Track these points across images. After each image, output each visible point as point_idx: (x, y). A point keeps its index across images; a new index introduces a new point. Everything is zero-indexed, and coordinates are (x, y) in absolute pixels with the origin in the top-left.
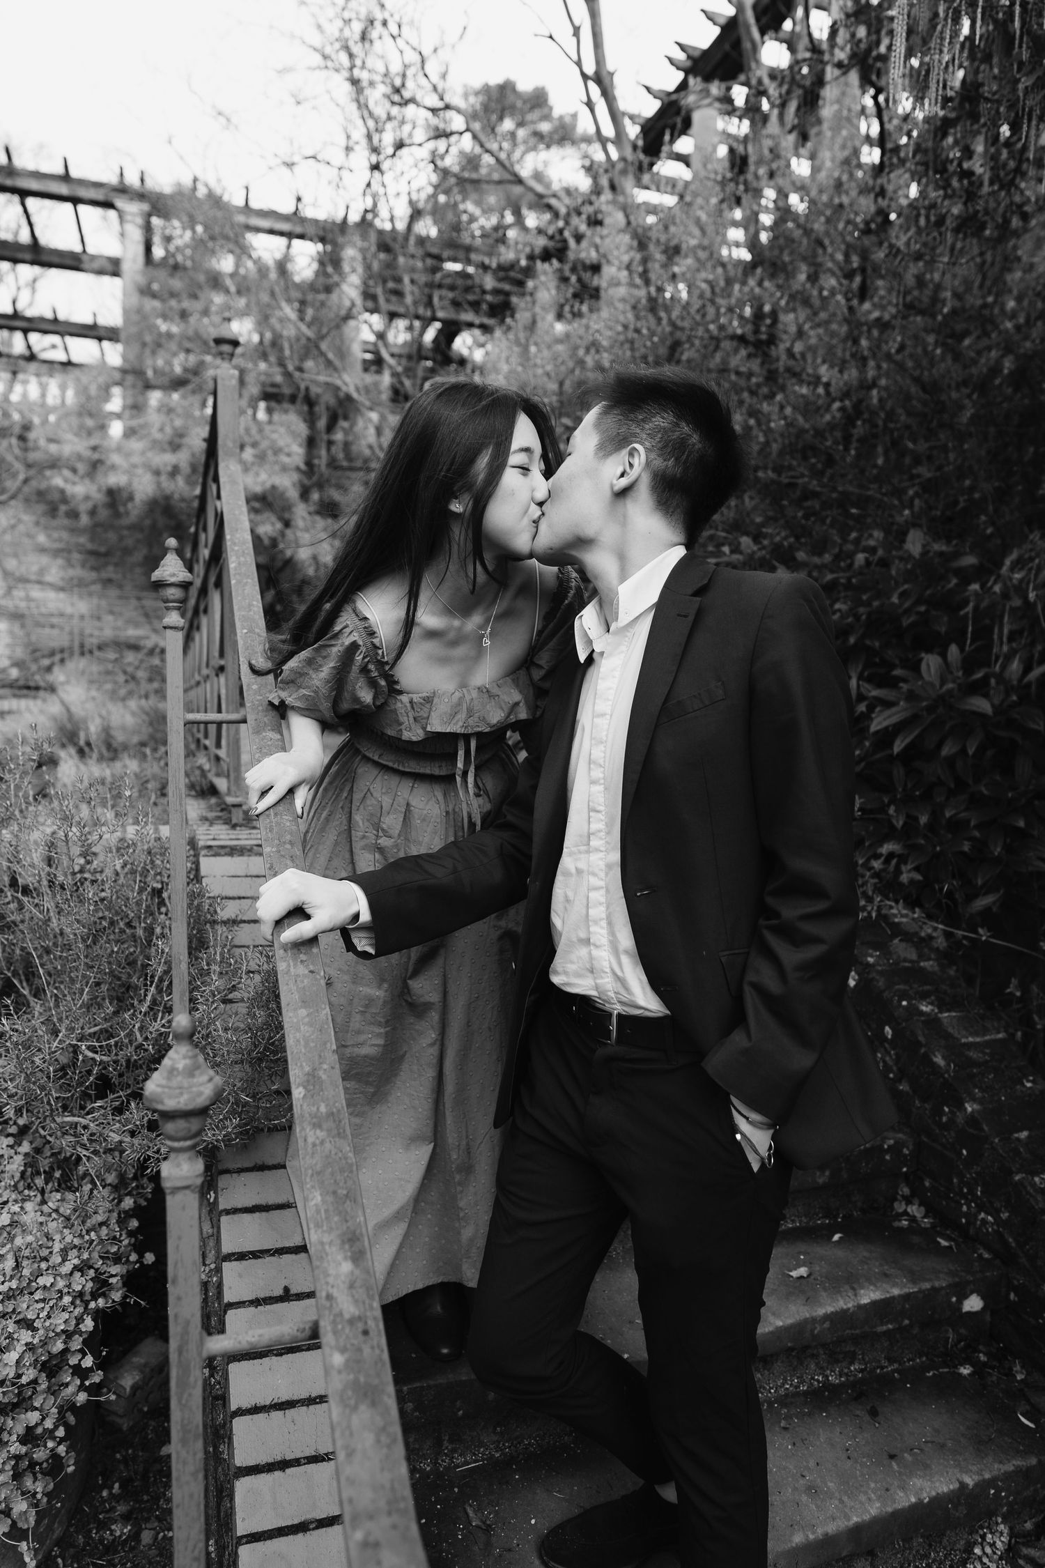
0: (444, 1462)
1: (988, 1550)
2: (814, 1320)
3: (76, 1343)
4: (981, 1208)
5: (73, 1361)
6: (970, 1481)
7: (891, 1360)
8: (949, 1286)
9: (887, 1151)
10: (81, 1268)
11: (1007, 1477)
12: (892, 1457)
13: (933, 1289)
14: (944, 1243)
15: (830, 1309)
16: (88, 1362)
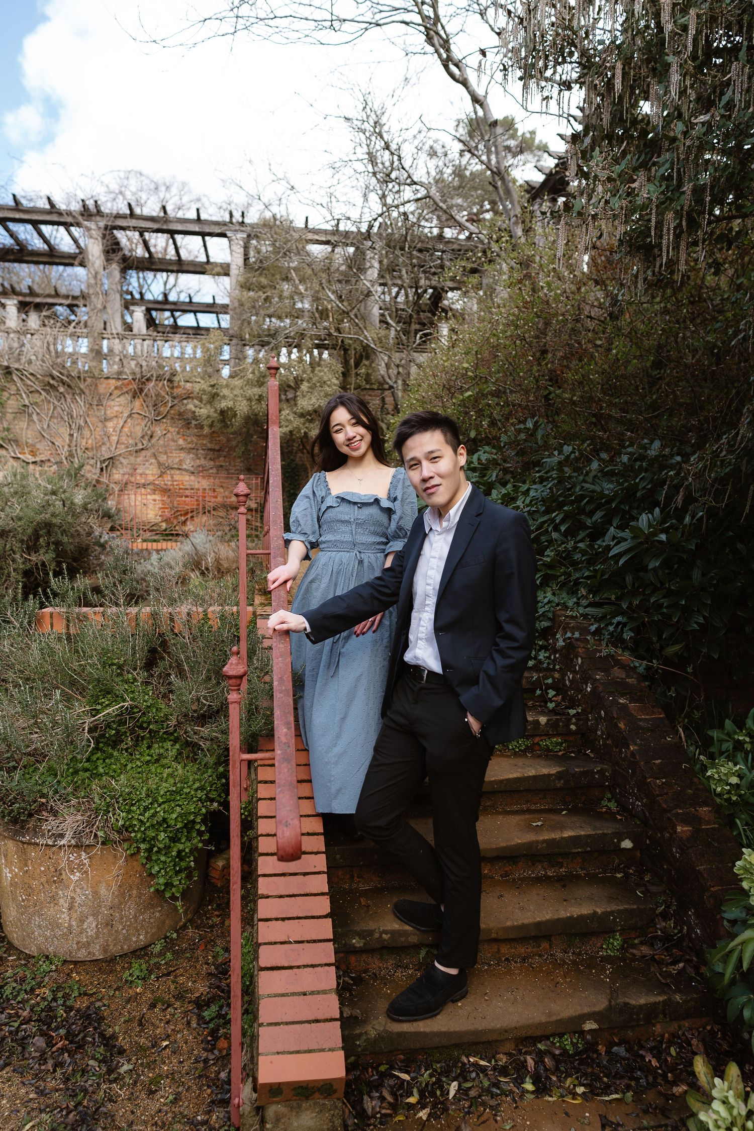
0: (355, 886)
1: (610, 946)
2: (537, 842)
3: (198, 820)
4: (637, 799)
5: (197, 827)
6: (599, 911)
7: (582, 869)
8: (613, 833)
9: (596, 773)
10: (202, 788)
11: (619, 912)
12: (565, 900)
13: (603, 834)
14: (619, 817)
15: (546, 838)
16: (203, 828)
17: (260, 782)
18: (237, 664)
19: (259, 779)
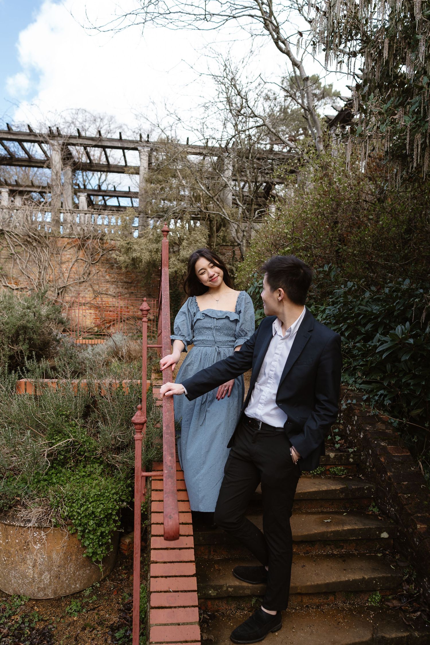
0: (211, 557)
1: (373, 600)
2: (327, 532)
3: (114, 513)
4: (391, 507)
5: (114, 517)
6: (366, 577)
7: (356, 550)
8: (376, 528)
9: (366, 490)
11: (379, 578)
12: (345, 570)
13: (370, 528)
14: (380, 518)
15: (333, 530)
16: (117, 518)
17: (153, 490)
18: (141, 416)
19: (152, 488)
